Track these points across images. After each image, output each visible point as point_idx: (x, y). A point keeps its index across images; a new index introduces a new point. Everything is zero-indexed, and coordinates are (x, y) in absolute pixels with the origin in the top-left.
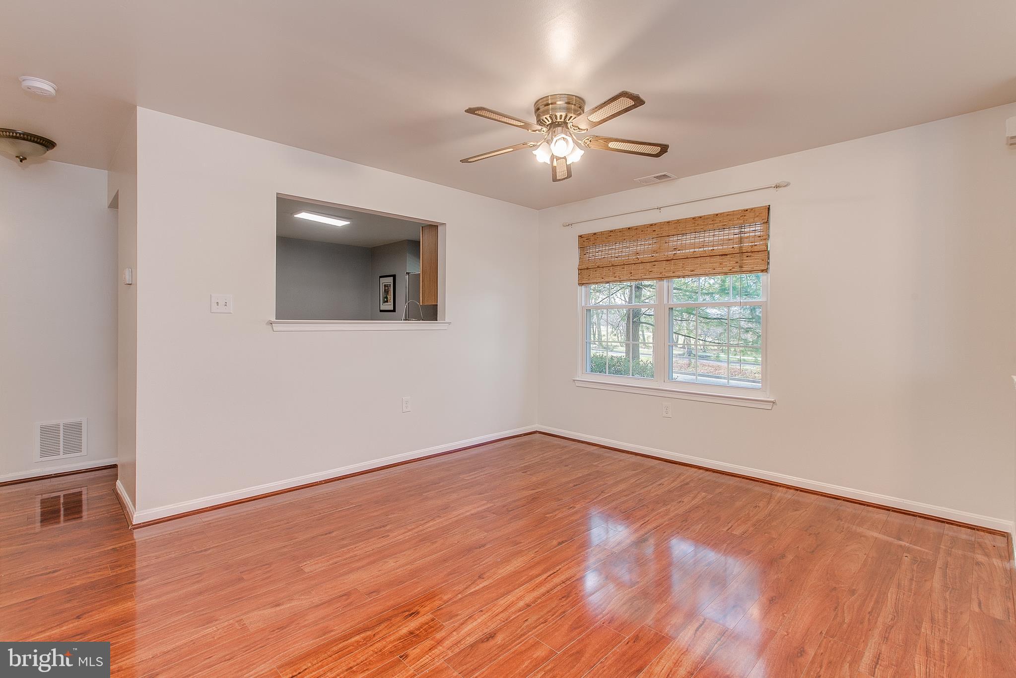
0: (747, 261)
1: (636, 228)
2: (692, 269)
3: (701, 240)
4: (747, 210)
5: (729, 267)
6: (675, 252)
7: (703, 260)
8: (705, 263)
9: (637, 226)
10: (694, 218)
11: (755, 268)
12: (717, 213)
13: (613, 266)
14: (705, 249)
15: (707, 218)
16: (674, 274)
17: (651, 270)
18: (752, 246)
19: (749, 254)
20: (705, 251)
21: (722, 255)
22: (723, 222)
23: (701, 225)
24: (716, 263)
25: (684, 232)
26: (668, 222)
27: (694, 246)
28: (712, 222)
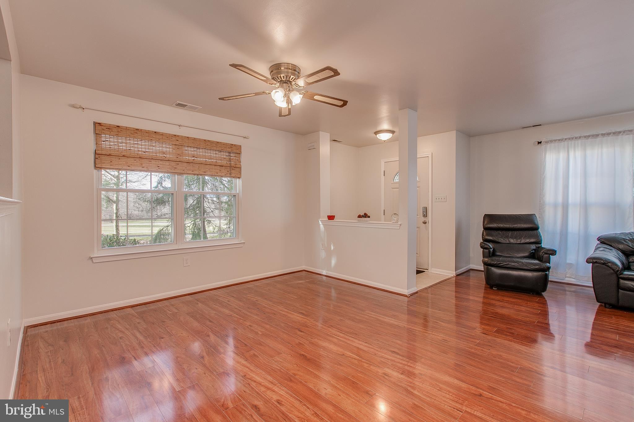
0: (233, 171)
1: (162, 134)
2: (204, 171)
3: (209, 154)
4: (233, 145)
5: (225, 173)
6: (194, 158)
7: (211, 167)
8: (212, 169)
9: (163, 133)
10: (205, 140)
11: (237, 176)
12: (218, 141)
13: (140, 158)
14: (212, 160)
15: (213, 143)
16: (193, 172)
17: (175, 167)
18: (235, 164)
19: (233, 168)
20: (212, 161)
21: (220, 166)
22: (222, 148)
23: (209, 146)
24: (218, 169)
25: (199, 147)
26: (188, 138)
27: (205, 157)
28: (216, 146)
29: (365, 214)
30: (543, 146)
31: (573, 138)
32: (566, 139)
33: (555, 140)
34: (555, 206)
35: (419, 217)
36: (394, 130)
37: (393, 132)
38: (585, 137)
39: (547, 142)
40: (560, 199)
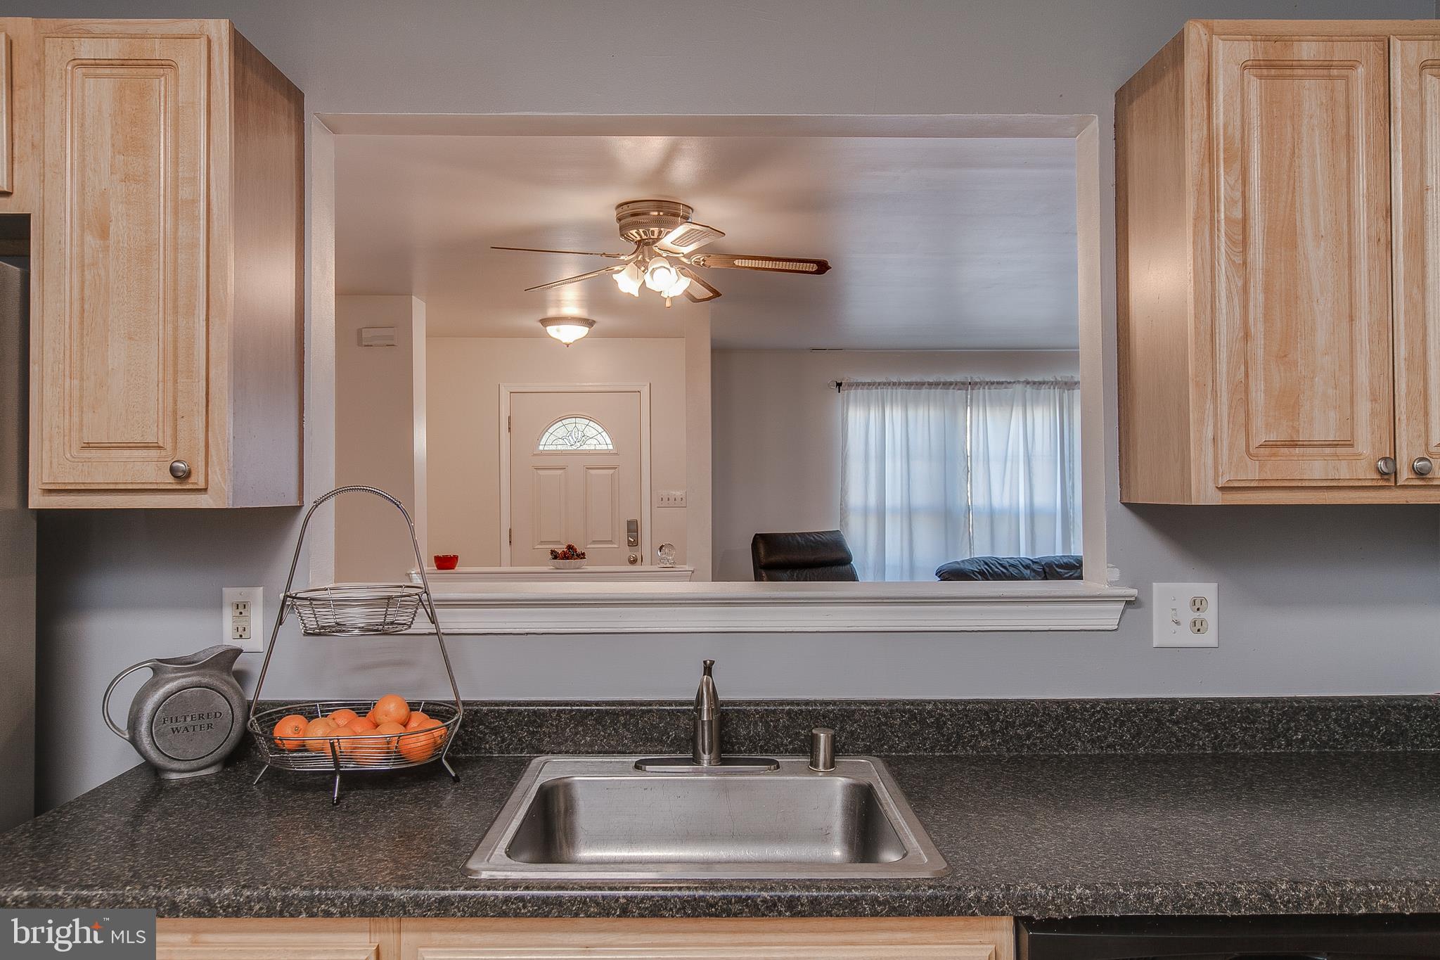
29: (570, 547)
30: (844, 393)
31: (889, 384)
32: (879, 384)
33: (864, 384)
34: (865, 512)
35: (616, 546)
36: (594, 319)
37: (588, 323)
38: (907, 384)
39: (850, 385)
40: (872, 500)
